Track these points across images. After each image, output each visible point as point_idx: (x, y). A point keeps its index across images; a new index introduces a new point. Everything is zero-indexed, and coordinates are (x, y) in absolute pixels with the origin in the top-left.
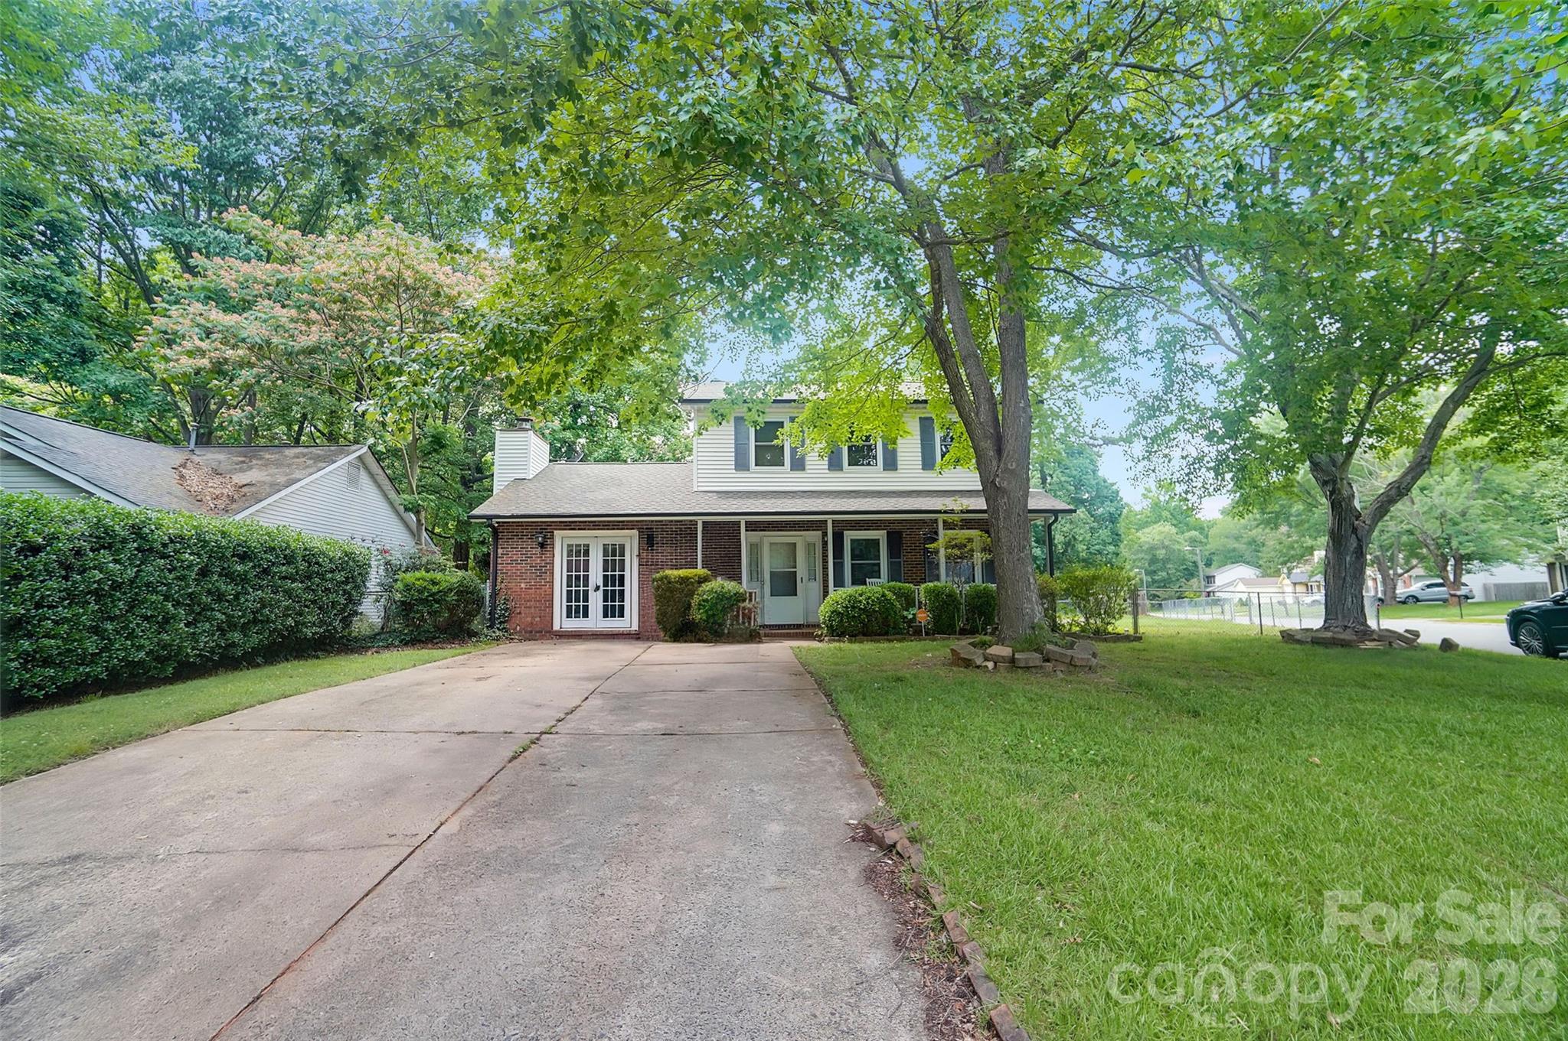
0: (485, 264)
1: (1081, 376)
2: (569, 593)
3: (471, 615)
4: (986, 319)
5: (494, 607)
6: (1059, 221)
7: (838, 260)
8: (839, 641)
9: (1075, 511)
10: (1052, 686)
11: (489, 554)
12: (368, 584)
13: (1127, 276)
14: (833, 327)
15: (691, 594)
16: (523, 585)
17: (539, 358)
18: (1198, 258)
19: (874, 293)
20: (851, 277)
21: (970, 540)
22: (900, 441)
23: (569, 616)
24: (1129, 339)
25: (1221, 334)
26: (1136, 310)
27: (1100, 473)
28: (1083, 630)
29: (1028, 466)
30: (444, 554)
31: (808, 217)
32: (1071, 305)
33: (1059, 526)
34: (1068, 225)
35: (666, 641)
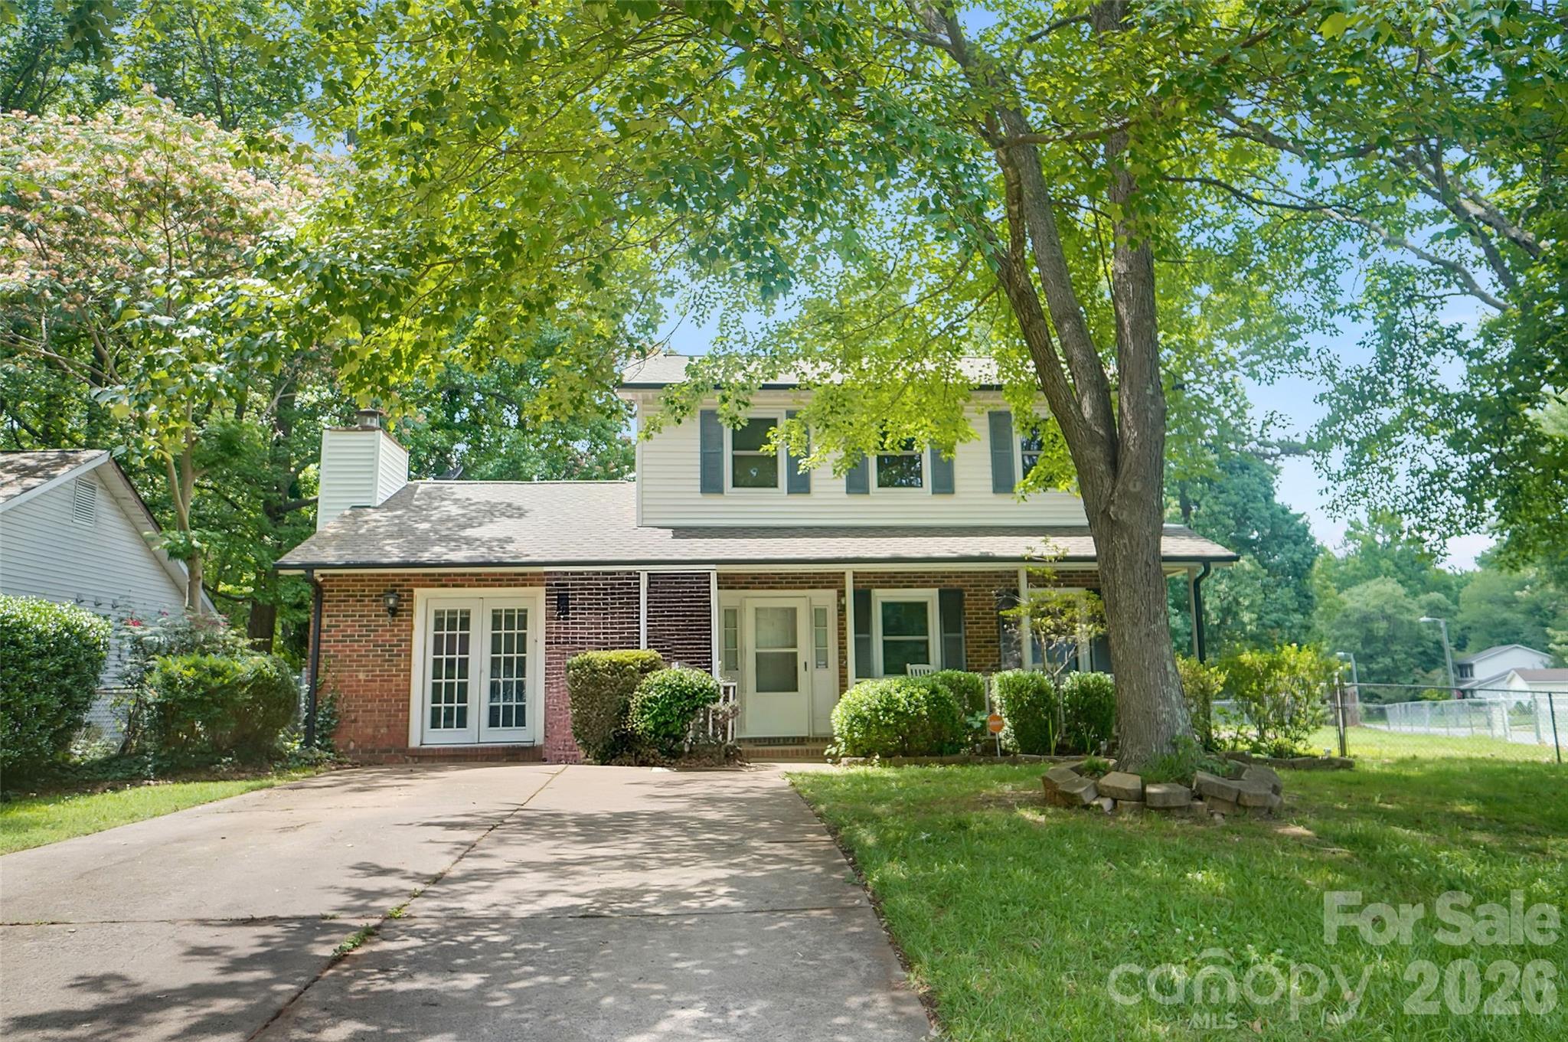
0: (307, 168)
1: (1243, 347)
2: (436, 688)
3: (272, 726)
4: (1095, 260)
5: (313, 709)
6: (1210, 105)
7: (862, 168)
8: (863, 763)
9: (1237, 559)
10: (1208, 839)
11: (308, 624)
12: (102, 676)
13: (1318, 189)
14: (853, 272)
15: (630, 690)
16: (362, 676)
17: (395, 319)
18: (1436, 157)
19: (918, 220)
20: (883, 194)
21: (1070, 604)
22: (959, 447)
23: (435, 724)
24: (1322, 288)
25: (1474, 277)
26: (1334, 244)
27: (1277, 500)
28: (1256, 749)
29: (1160, 487)
30: (233, 626)
31: (816, 101)
32: (1227, 234)
33: (1212, 583)
34: (1225, 110)
35: (589, 764)
